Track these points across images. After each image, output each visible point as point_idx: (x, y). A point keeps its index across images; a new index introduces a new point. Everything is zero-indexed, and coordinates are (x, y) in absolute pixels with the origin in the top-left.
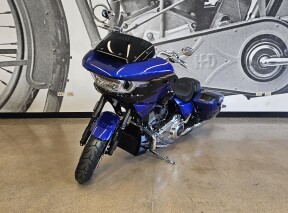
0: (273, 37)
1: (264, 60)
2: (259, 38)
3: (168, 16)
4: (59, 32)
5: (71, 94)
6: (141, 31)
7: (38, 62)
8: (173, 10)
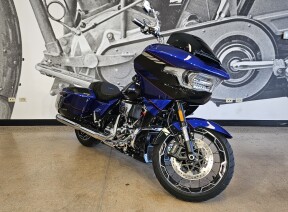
0: (245, 38)
2: (229, 39)
4: (10, 31)
5: (23, 100)
6: (101, 31)
8: (135, 7)
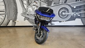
0: (66, 8)
1: (63, 13)
2: (62, 8)
3: (41, 3)
5: (18, 21)
7: (10, 14)
8: (42, 1)
